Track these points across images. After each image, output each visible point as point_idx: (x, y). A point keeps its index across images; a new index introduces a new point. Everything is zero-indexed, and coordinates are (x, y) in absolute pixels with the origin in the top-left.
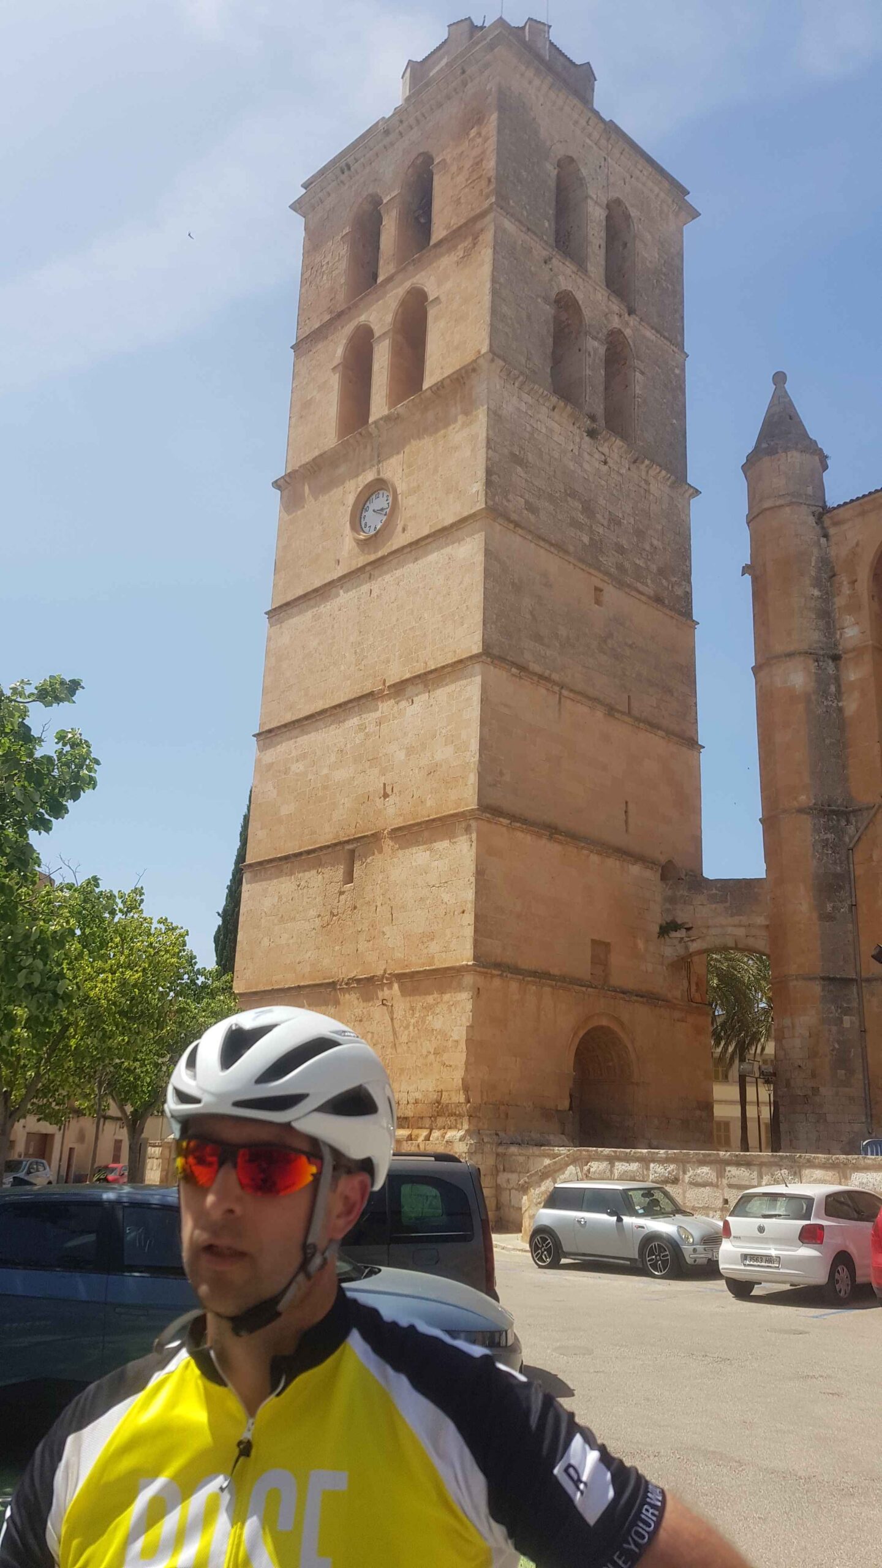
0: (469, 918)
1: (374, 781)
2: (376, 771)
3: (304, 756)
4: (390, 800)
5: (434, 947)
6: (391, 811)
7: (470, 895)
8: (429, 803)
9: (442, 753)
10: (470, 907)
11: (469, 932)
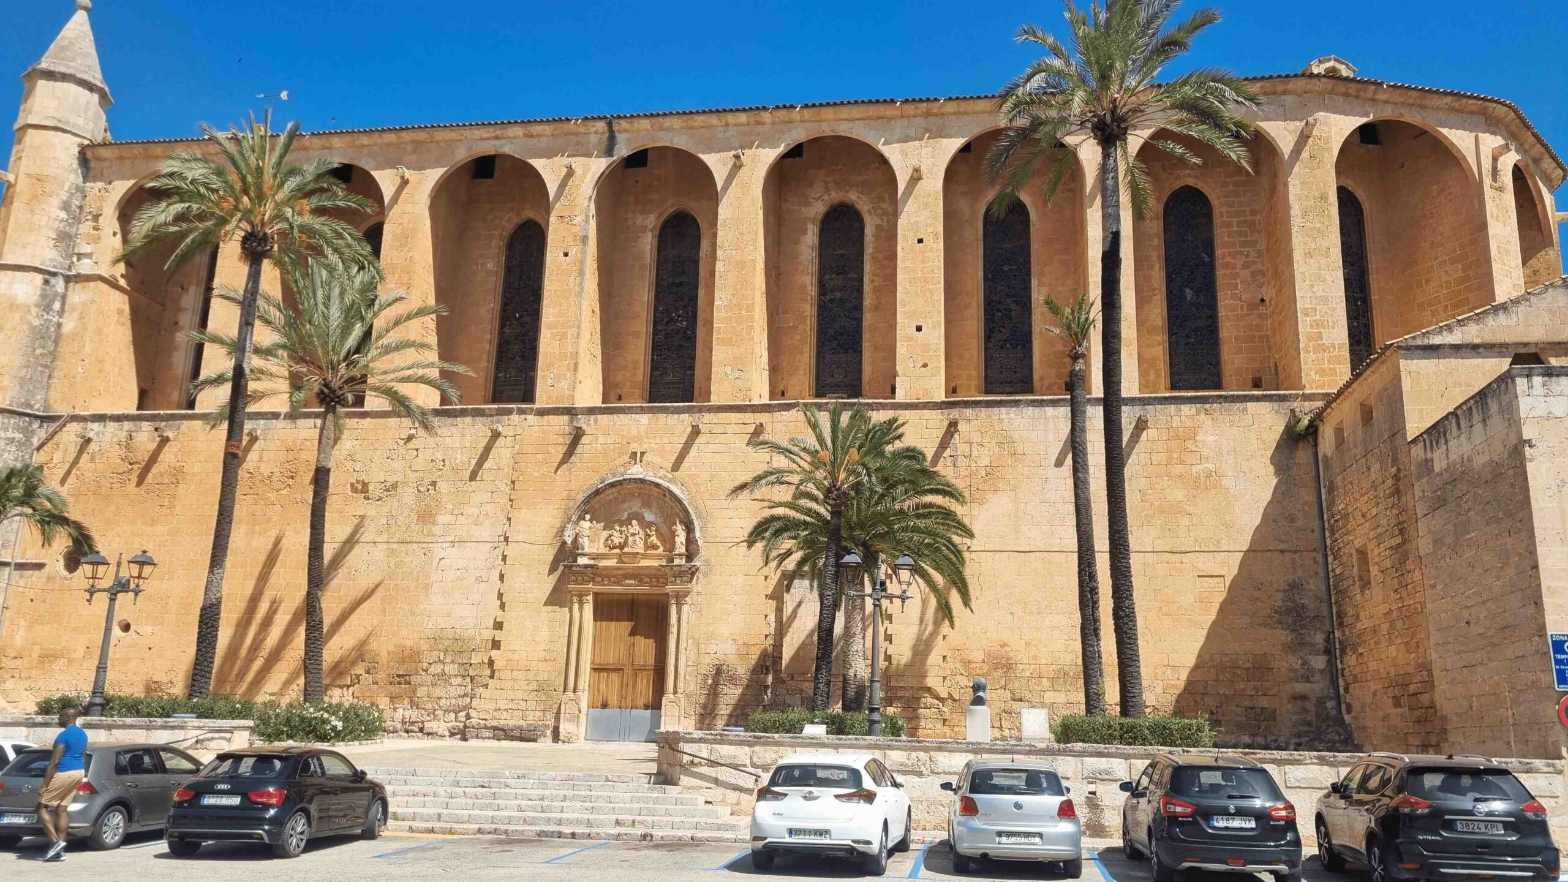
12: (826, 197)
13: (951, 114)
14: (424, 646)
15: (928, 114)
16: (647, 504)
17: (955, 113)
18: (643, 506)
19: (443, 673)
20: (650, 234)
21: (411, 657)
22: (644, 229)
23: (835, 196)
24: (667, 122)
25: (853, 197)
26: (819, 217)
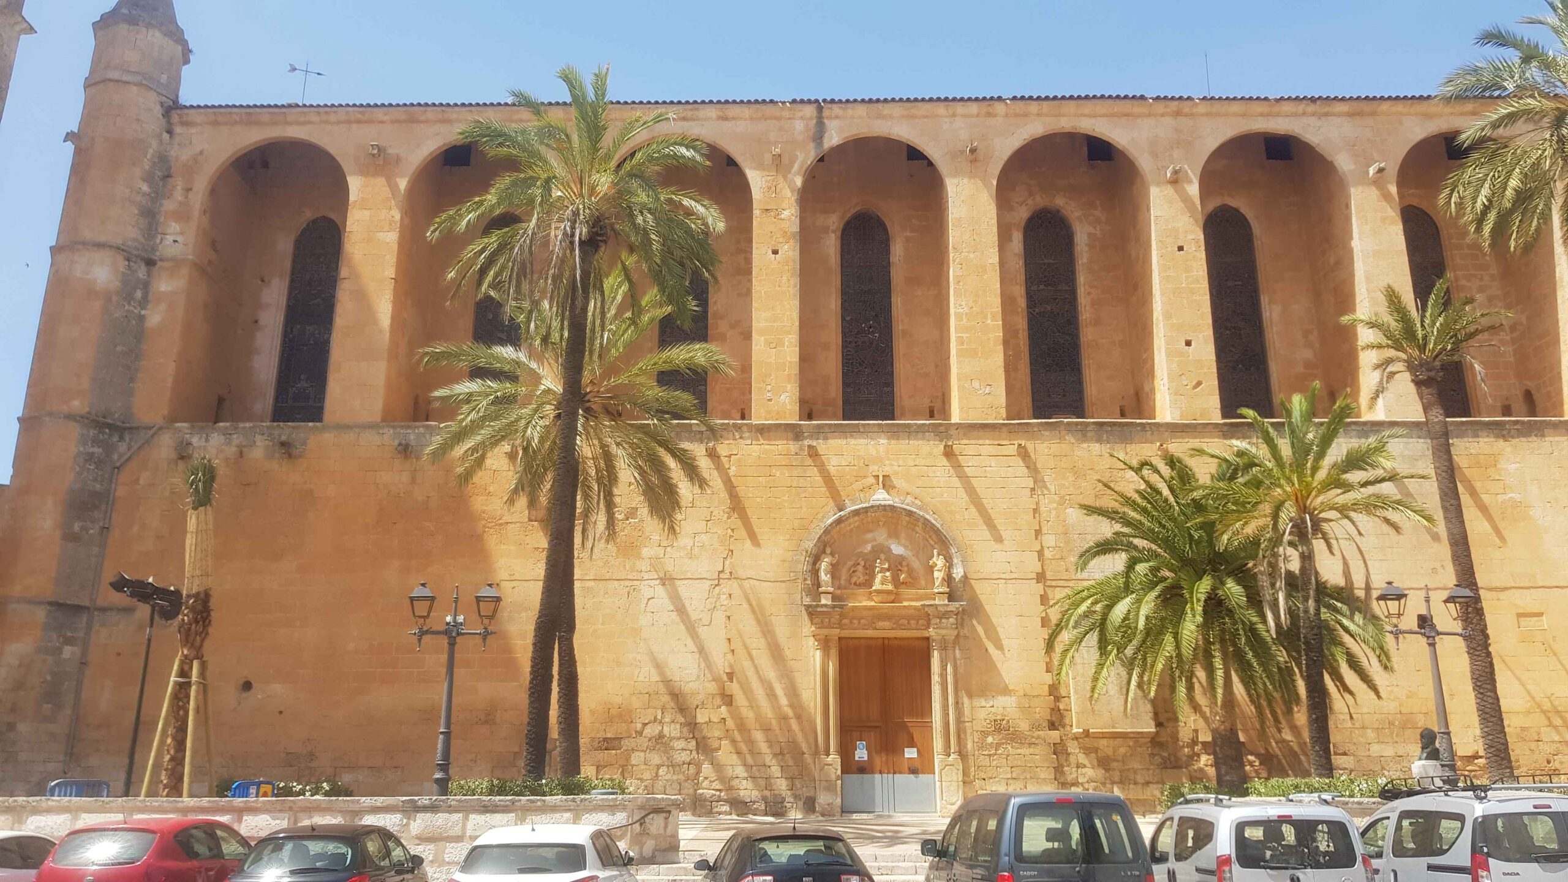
12: (1030, 202)
13: (1202, 115)
14: (636, 703)
15: (1178, 114)
16: (894, 534)
17: (1207, 114)
18: (890, 536)
19: (661, 736)
20: (833, 236)
21: (620, 716)
22: (826, 230)
23: (1040, 201)
24: (887, 109)
25: (1059, 201)
26: (1023, 224)
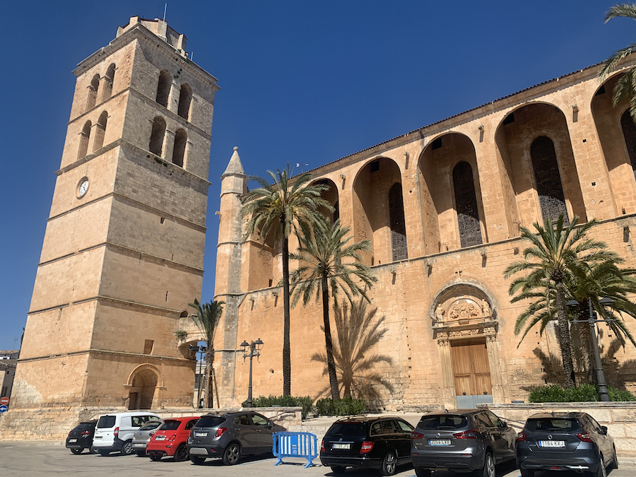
0: (91, 334)
1: (71, 284)
2: (72, 281)
3: (52, 274)
4: (75, 291)
5: (80, 344)
6: (74, 295)
7: (92, 326)
8: (85, 293)
9: (91, 276)
10: (92, 330)
11: (90, 339)
12: (530, 136)
13: (588, 76)
15: (575, 79)
17: (591, 75)
19: (390, 383)
20: (448, 175)
22: (446, 173)
23: (536, 134)
25: (544, 132)
26: (529, 146)
